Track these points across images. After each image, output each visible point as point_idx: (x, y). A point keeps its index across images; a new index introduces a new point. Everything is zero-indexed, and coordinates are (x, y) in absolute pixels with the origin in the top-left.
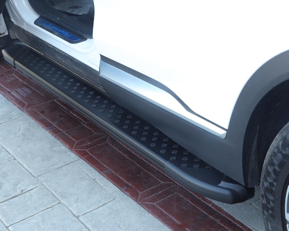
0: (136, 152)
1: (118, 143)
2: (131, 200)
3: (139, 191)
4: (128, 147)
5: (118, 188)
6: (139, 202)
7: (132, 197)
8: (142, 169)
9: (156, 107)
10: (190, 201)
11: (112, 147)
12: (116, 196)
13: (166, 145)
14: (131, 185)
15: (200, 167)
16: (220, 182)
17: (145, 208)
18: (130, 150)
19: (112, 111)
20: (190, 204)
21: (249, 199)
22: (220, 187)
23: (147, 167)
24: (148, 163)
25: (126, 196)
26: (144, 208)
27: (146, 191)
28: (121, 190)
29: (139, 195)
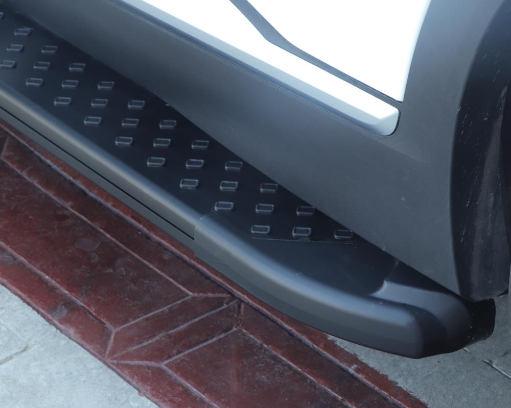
0: (102, 192)
1: (42, 161)
2: (83, 353)
3: (111, 324)
4: (78, 176)
5: (38, 312)
6: (109, 361)
7: (85, 344)
8: (123, 250)
9: (165, 31)
10: (283, 355)
11: (19, 176)
12: (30, 340)
13: (200, 163)
14: (82, 304)
15: (312, 237)
16: (379, 285)
17: (128, 378)
18: (83, 187)
19: (16, 48)
20: (284, 365)
21: (476, 340)
22: (377, 300)
23: (140, 243)
24: (145, 230)
25: (63, 340)
26: (124, 379)
27: (133, 322)
28: (48, 320)
29: (109, 335)
